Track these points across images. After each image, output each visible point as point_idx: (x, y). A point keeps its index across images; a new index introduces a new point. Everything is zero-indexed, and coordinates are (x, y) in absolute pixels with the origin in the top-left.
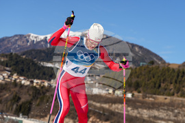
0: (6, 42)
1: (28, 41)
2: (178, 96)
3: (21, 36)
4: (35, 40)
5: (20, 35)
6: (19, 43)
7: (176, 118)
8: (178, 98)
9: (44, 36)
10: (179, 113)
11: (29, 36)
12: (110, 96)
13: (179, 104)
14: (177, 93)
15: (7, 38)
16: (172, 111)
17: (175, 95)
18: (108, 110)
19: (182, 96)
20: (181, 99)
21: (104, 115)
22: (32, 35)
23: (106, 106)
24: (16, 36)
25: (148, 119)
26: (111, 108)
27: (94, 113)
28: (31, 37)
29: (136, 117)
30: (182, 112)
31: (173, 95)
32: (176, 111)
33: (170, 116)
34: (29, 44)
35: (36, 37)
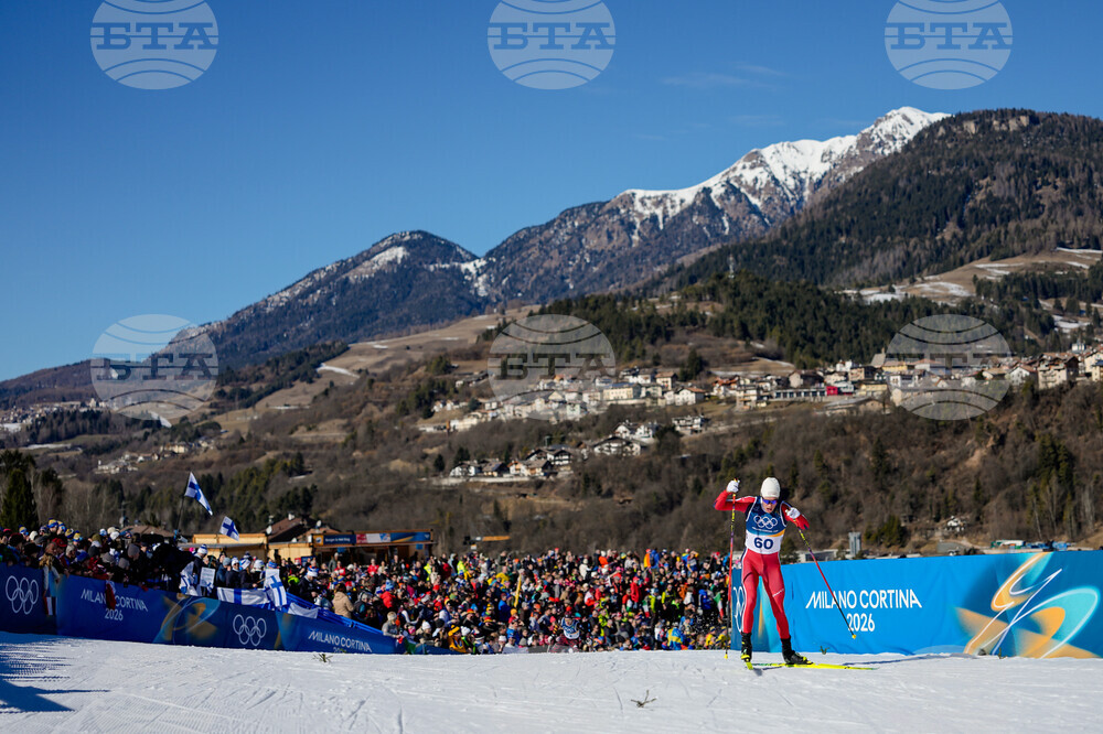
0: (535, 253)
1: (631, 226)
3: (593, 210)
4: (659, 212)
5: (589, 207)
6: (593, 241)
9: (698, 188)
11: (630, 200)
15: (531, 232)
22: (640, 193)
24: (571, 213)
28: (638, 206)
34: (635, 237)
35: (659, 202)
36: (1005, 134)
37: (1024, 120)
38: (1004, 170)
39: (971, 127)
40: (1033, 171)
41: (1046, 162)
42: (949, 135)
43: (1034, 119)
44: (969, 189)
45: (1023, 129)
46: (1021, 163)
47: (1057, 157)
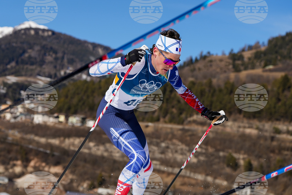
2: (166, 122)
7: (163, 156)
8: (166, 126)
10: (168, 147)
12: (61, 126)
13: (167, 134)
14: (164, 117)
16: (158, 145)
17: (162, 120)
18: (58, 148)
19: (171, 121)
20: (170, 126)
21: (53, 155)
23: (55, 142)
25: (121, 159)
26: (63, 145)
27: (38, 154)
29: (102, 157)
30: (171, 147)
31: (158, 120)
32: (163, 145)
33: (154, 152)
36: (43, 37)
37: (50, 33)
38: (37, 48)
39: (32, 32)
40: (46, 50)
41: (51, 48)
42: (25, 34)
43: (54, 33)
44: (24, 52)
45: (49, 36)
46: (44, 47)
47: (55, 47)
